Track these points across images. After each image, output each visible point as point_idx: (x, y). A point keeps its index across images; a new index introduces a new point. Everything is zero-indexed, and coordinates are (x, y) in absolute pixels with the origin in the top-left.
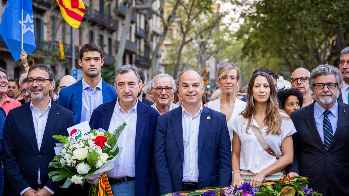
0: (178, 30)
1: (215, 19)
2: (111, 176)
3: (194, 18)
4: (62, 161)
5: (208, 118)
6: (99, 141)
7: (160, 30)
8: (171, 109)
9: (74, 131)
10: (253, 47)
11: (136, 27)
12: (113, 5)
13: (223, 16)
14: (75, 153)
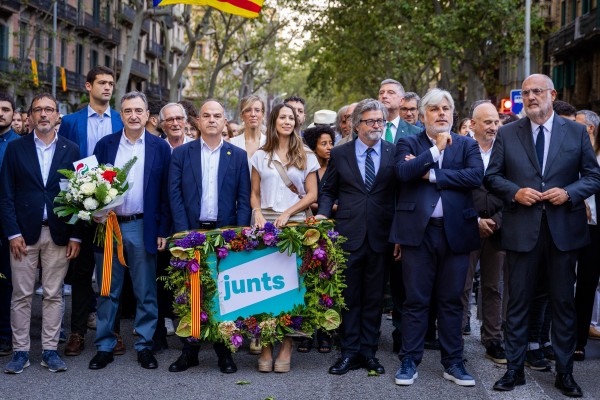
0: (211, 47)
1: (267, 32)
2: (119, 213)
3: (236, 29)
4: (68, 196)
5: (229, 153)
6: (108, 176)
7: (183, 46)
8: (185, 142)
9: (81, 166)
10: (324, 76)
11: (148, 40)
12: (114, 7)
13: (280, 27)
14: (82, 187)
